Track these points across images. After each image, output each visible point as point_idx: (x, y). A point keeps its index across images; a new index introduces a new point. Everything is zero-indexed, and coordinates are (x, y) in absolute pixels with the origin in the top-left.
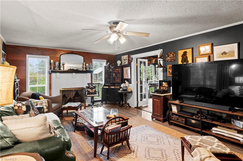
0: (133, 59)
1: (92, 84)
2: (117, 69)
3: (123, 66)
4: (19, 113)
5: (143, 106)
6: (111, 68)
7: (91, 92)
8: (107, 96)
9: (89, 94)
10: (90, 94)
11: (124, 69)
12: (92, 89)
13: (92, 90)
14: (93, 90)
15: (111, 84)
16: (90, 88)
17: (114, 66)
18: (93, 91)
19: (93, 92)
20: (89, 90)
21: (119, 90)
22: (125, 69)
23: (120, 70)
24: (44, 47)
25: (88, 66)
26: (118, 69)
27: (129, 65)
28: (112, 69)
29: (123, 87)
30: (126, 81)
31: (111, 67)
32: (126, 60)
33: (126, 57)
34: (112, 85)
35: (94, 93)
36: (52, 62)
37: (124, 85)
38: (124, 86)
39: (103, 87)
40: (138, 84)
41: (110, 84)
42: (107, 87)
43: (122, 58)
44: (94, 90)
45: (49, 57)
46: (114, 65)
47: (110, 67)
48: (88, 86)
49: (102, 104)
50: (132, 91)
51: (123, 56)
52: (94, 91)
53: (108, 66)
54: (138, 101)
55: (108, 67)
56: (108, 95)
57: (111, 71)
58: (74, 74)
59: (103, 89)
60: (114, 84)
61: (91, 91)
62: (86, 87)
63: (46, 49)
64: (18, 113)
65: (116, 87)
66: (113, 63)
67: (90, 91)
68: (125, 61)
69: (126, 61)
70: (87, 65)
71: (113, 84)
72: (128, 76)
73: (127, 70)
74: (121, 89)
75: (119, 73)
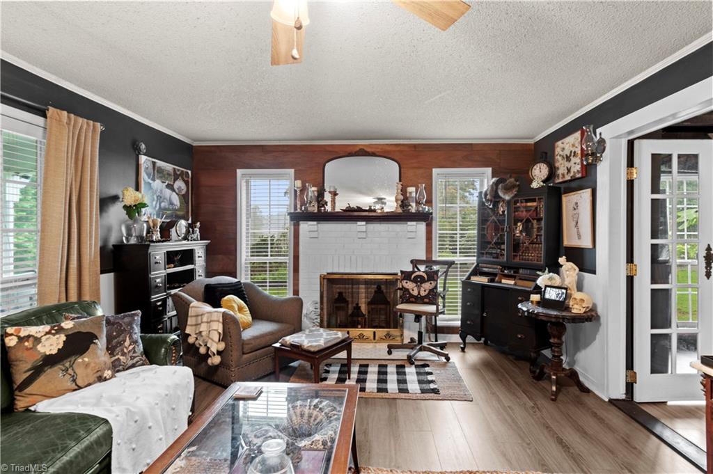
0: (608, 145)
1: (429, 262)
2: (529, 204)
3: (562, 186)
4: (18, 363)
5: (669, 403)
6: (503, 200)
7: (415, 293)
8: (482, 317)
9: (408, 302)
10: (413, 299)
11: (565, 199)
12: (419, 280)
13: (419, 287)
14: (423, 285)
15: (505, 267)
16: (413, 277)
17: (517, 189)
18: (422, 289)
19: (423, 293)
20: (409, 285)
21: (527, 299)
22: (568, 201)
23: (541, 206)
24: (280, 140)
25: (414, 195)
26: (535, 204)
27: (586, 179)
28: (509, 203)
29: (546, 286)
30: (562, 260)
31: (501, 194)
32: (572, 157)
33: (571, 143)
34: (506, 271)
35: (426, 300)
36: (298, 188)
37: (551, 279)
38: (549, 284)
39: (469, 278)
40: (635, 278)
41: (496, 269)
42: (483, 280)
43: (558, 150)
44: (427, 286)
45: (293, 170)
46: (514, 186)
47: (501, 198)
48: (409, 268)
49: (465, 343)
50: (600, 311)
51: (559, 143)
52: (427, 292)
53: (488, 192)
54: (636, 369)
55: (488, 197)
56: (485, 315)
57: (503, 212)
58: (361, 225)
59: (466, 284)
60: (516, 269)
61: (416, 289)
62: (401, 271)
63: (285, 149)
64: (13, 361)
65: (520, 282)
66: (510, 177)
67: (412, 292)
68: (568, 165)
69: (573, 160)
70: (410, 193)
71: (509, 268)
72: (579, 238)
73: (577, 203)
74: (535, 297)
75: (539, 220)
